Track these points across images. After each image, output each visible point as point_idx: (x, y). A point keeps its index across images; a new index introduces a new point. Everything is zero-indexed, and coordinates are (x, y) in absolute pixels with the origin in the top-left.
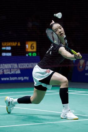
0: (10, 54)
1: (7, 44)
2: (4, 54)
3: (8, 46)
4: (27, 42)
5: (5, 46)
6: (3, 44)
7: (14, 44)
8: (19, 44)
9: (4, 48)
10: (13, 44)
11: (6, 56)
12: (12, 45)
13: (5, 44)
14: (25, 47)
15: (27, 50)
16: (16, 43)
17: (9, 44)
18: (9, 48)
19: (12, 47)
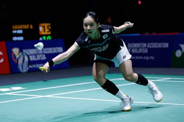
0: (21, 38)
1: (17, 27)
2: (15, 39)
3: (20, 29)
4: (40, 24)
5: (16, 30)
6: (13, 27)
7: (26, 27)
8: (31, 27)
9: (14, 32)
10: (24, 26)
11: (17, 41)
12: (24, 28)
13: (16, 27)
14: (39, 29)
15: (40, 33)
16: (28, 26)
17: (21, 27)
18: (20, 32)
19: (24, 30)
